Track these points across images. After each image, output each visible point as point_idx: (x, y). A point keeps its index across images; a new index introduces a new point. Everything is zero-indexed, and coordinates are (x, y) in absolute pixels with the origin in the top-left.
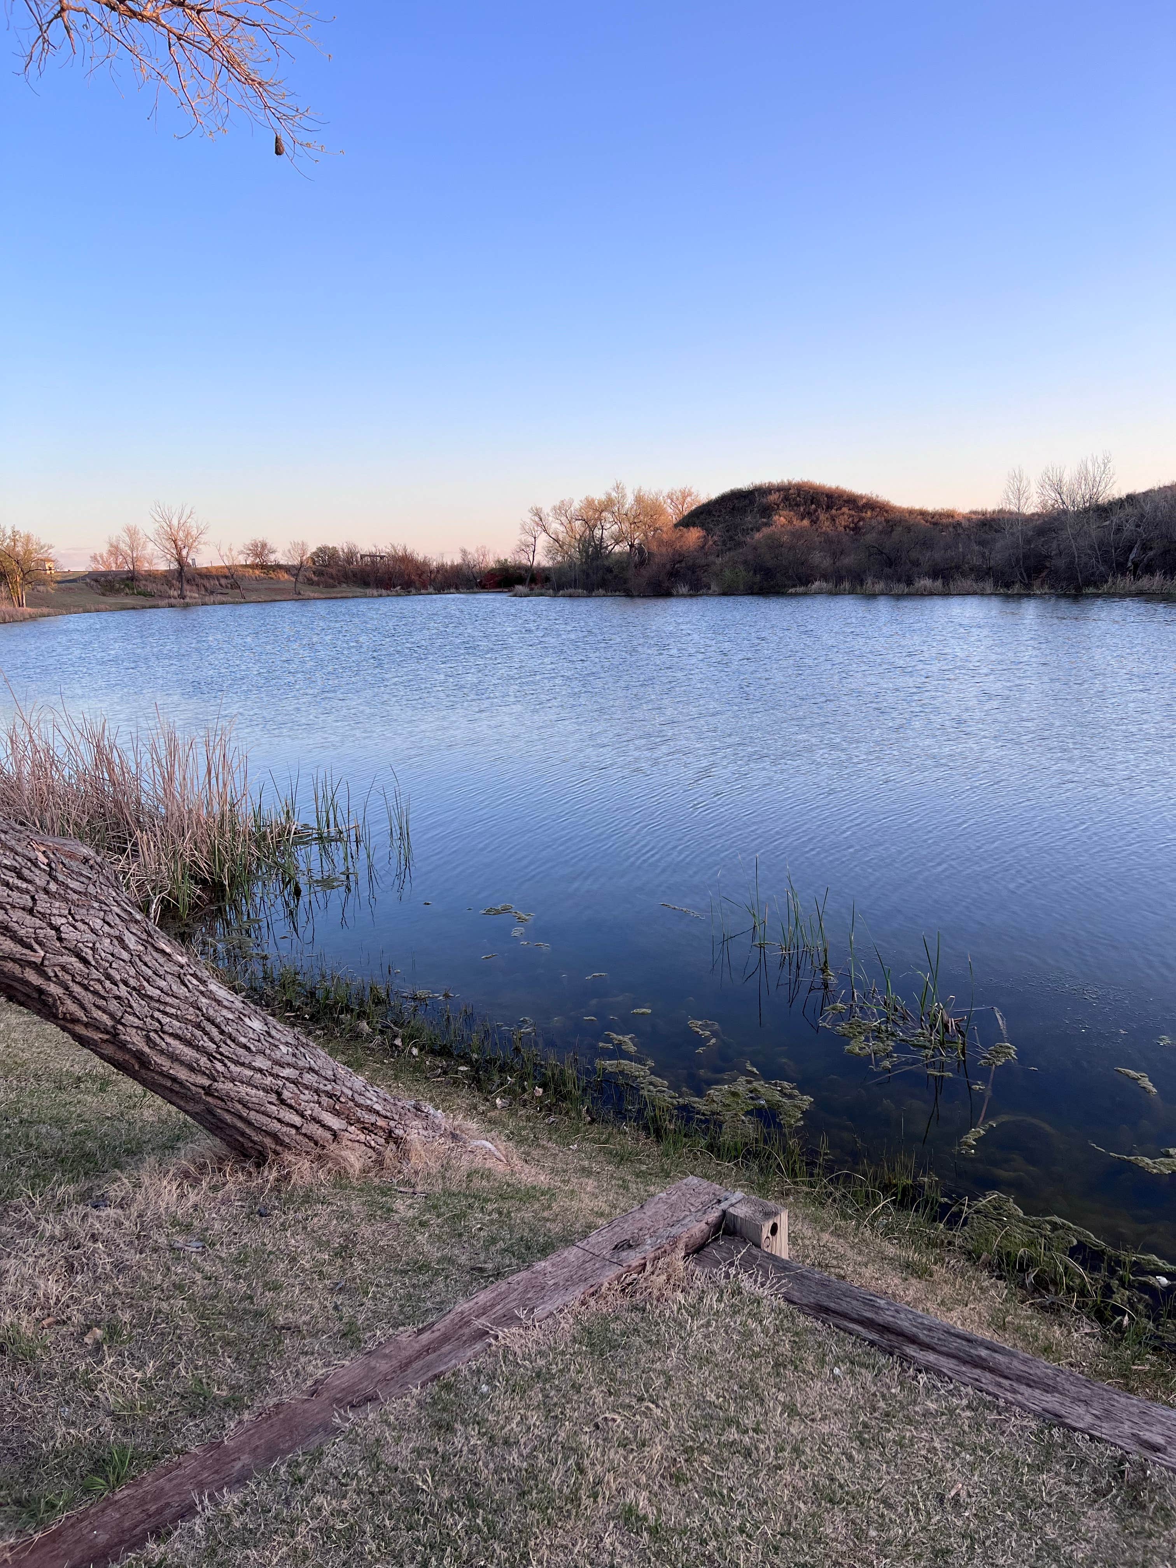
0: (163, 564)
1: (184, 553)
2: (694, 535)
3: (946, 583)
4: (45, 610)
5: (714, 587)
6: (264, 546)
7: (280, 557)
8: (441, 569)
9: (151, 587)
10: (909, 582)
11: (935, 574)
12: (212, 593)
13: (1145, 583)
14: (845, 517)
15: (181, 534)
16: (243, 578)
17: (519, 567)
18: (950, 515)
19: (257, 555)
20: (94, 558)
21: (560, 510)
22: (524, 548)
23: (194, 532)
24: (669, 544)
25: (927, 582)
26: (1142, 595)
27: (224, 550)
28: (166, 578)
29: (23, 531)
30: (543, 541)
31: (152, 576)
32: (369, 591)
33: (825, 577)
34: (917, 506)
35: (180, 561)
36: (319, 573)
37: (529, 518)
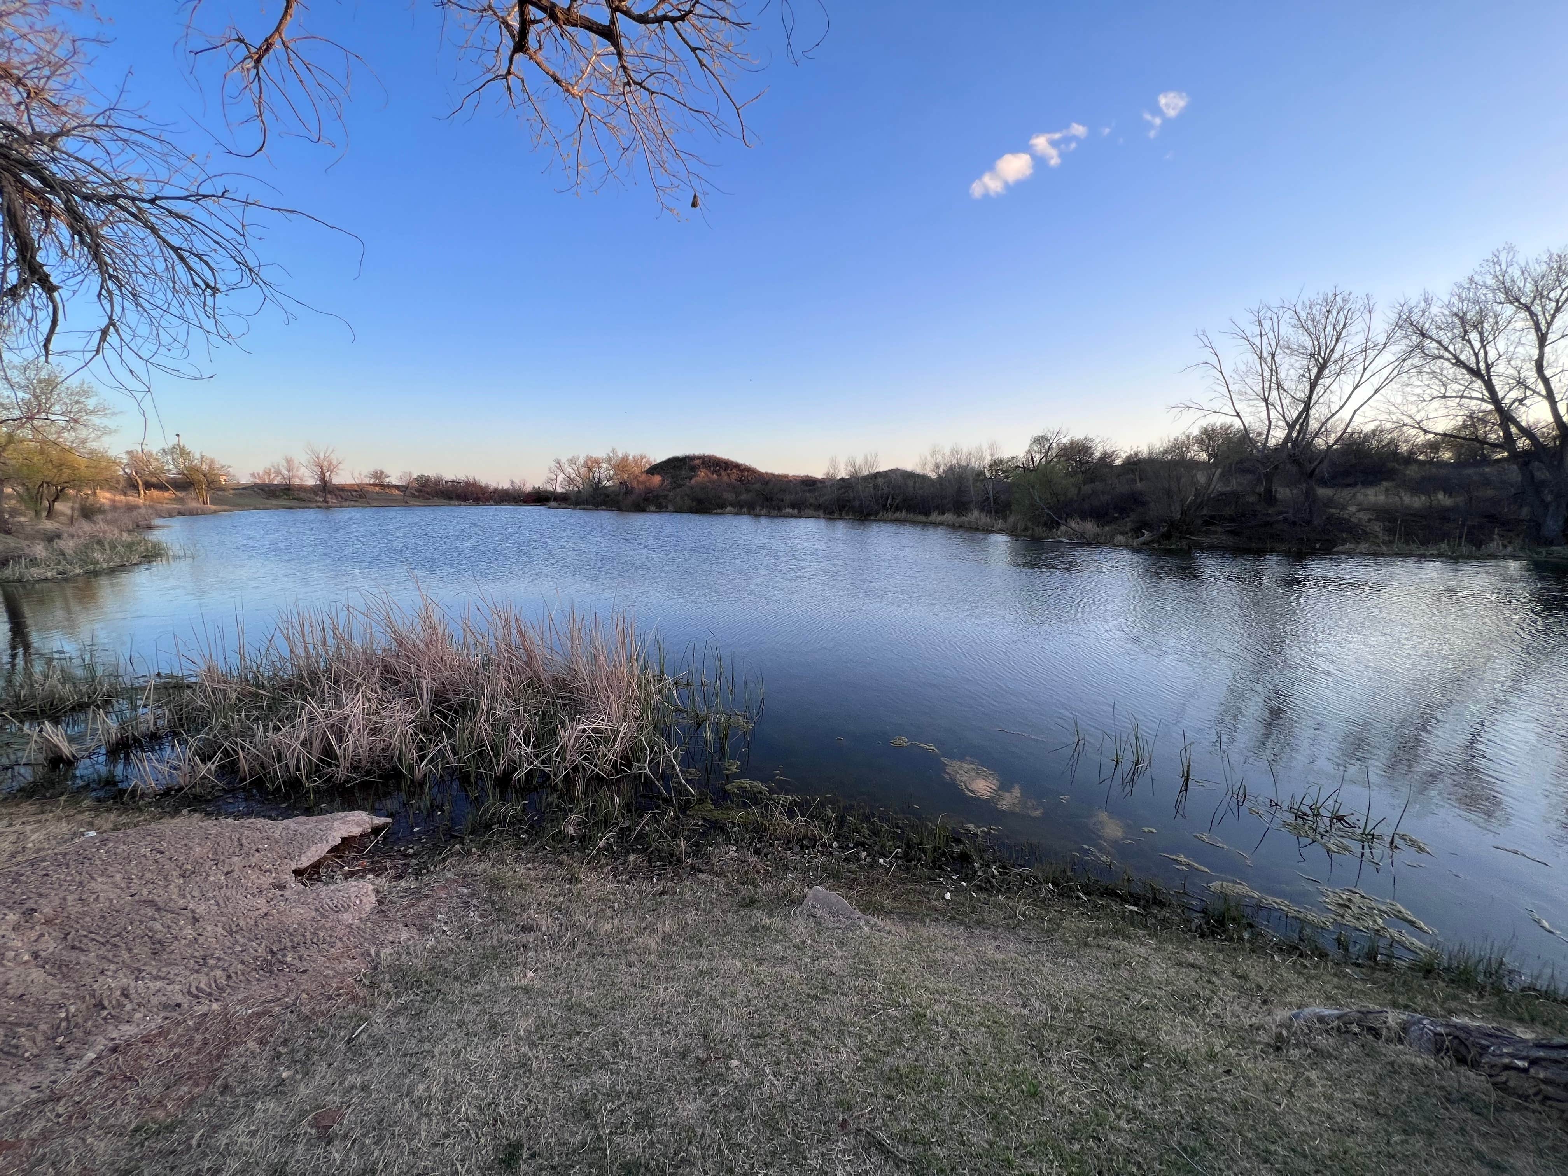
0: (310, 480)
1: (327, 474)
2: (657, 479)
3: (799, 512)
4: (226, 507)
5: (671, 508)
6: (382, 473)
7: (394, 480)
8: (496, 491)
9: (302, 495)
10: (779, 510)
11: (793, 506)
12: (346, 500)
13: (898, 515)
14: (735, 474)
15: (326, 463)
16: (367, 492)
17: (546, 491)
18: (786, 477)
19: (377, 478)
20: (253, 475)
21: (572, 461)
22: (550, 481)
23: (335, 462)
24: (643, 483)
25: (790, 510)
26: (897, 521)
27: (356, 474)
28: (314, 490)
29: (209, 455)
30: (561, 477)
31: (302, 488)
32: (452, 502)
33: (732, 505)
34: (770, 471)
35: (323, 479)
36: (420, 491)
37: (553, 465)
